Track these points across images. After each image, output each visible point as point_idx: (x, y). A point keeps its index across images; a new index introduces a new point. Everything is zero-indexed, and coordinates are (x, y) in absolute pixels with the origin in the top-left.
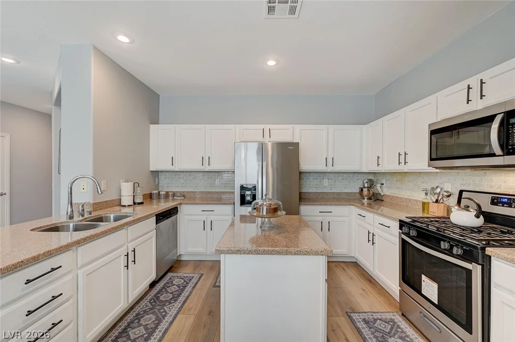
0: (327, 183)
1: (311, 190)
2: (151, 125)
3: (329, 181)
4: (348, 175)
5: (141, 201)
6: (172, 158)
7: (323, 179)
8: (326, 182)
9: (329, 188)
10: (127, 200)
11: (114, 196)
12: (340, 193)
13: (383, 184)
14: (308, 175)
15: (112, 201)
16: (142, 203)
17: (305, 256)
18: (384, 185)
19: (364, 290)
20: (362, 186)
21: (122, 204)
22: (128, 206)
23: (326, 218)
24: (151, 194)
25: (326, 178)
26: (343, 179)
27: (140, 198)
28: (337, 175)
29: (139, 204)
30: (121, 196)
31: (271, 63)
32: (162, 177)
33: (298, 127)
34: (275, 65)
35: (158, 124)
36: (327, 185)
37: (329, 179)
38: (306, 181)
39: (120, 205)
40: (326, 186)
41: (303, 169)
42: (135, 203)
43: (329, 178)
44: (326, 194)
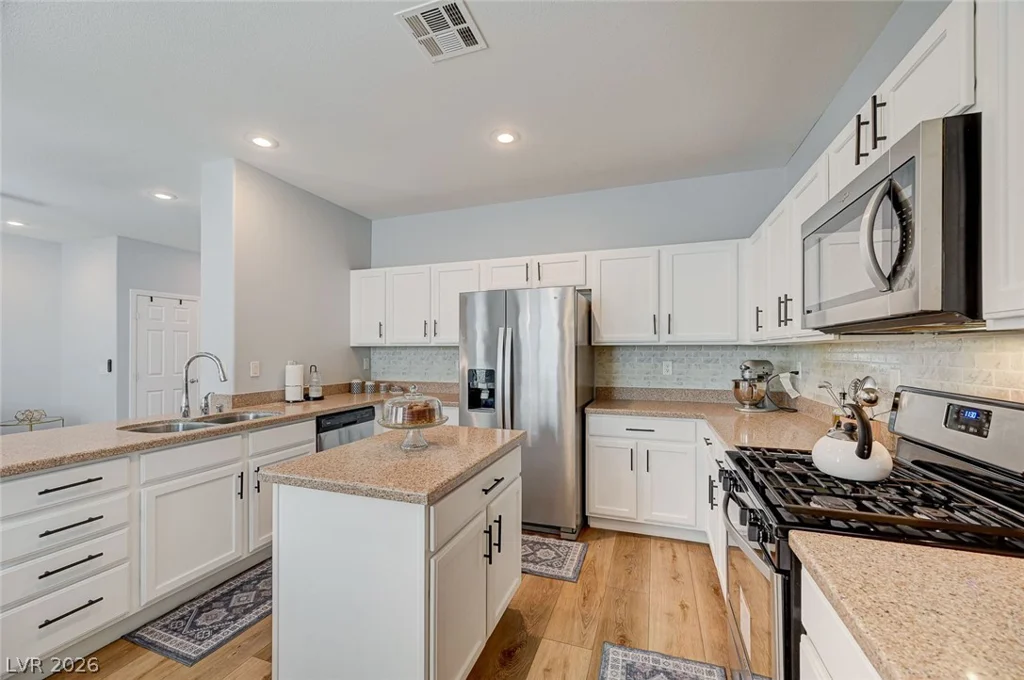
0: (670, 368)
1: (635, 385)
2: (352, 272)
3: (675, 364)
4: (720, 351)
5: (319, 395)
6: (381, 325)
7: (660, 361)
8: (667, 368)
9: (675, 381)
10: (295, 394)
11: (272, 386)
12: (700, 392)
13: (797, 373)
14: (628, 353)
15: (269, 393)
16: (321, 398)
17: (382, 500)
18: (800, 376)
19: (683, 606)
20: (739, 377)
21: (287, 399)
22: (294, 402)
23: (644, 443)
24: (350, 384)
25: (669, 358)
26: (708, 362)
27: (318, 391)
28: (693, 353)
29: (315, 399)
30: (285, 386)
31: (506, 138)
32: (375, 356)
33: (595, 256)
34: (512, 143)
35: (370, 268)
36: (671, 372)
37: (673, 361)
38: (624, 365)
39: (283, 400)
40: (668, 376)
41: (605, 340)
42: (307, 397)
43: (675, 358)
44: (669, 392)
